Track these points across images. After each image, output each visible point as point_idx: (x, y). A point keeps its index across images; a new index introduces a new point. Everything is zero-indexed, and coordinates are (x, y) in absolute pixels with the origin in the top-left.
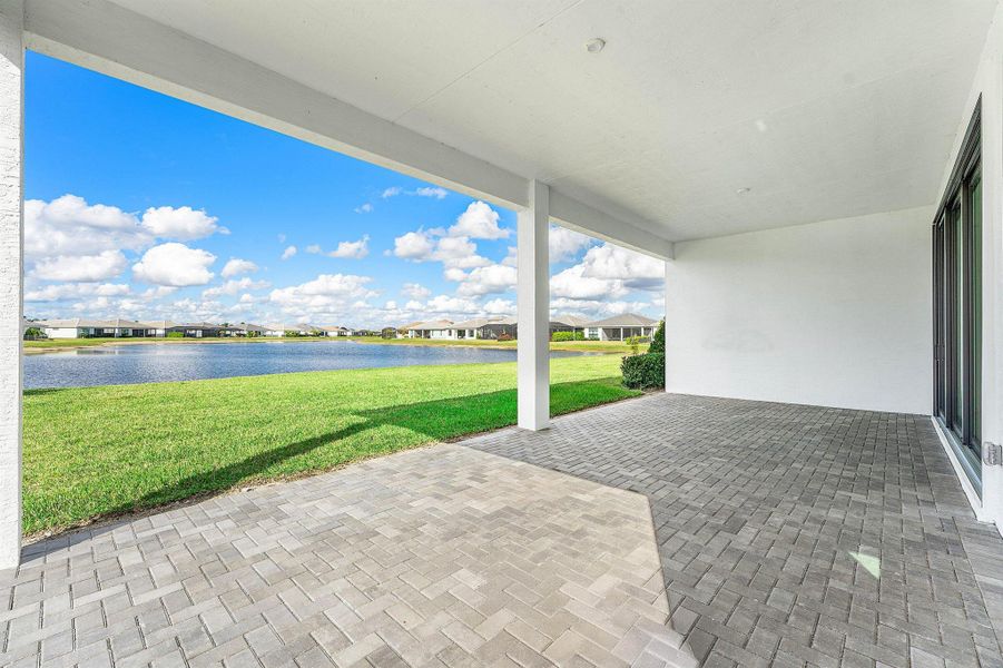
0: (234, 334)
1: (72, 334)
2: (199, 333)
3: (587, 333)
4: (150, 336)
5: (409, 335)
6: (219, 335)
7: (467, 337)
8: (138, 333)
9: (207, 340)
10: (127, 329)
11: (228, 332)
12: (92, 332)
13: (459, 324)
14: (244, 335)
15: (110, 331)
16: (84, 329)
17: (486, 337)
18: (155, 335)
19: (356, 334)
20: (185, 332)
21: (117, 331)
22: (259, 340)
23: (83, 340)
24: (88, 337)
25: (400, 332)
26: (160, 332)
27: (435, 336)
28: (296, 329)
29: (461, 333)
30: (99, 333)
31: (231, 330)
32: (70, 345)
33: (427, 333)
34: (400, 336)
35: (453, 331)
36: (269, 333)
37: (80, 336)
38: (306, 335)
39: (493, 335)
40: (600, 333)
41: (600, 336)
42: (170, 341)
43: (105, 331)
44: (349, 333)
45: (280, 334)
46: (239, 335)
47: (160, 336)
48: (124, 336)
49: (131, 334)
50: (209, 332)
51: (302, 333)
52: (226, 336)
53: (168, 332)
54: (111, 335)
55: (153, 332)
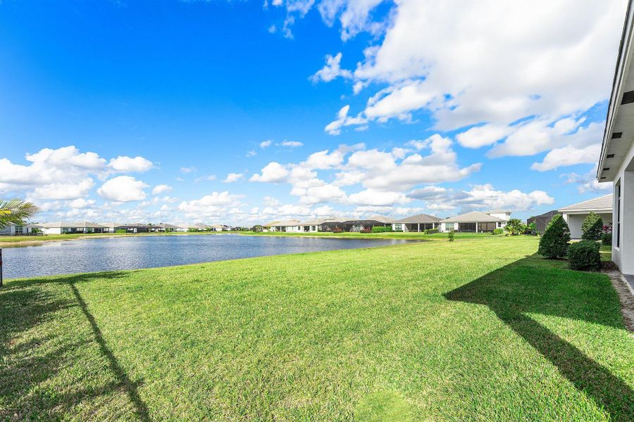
0: (157, 230)
1: (58, 231)
2: (135, 230)
3: (394, 227)
4: (106, 232)
5: (271, 230)
6: (148, 231)
7: (311, 231)
8: (98, 230)
9: (141, 234)
11: (153, 229)
12: (70, 230)
13: (304, 222)
14: (164, 231)
15: (81, 230)
16: (64, 228)
17: (324, 230)
18: (108, 232)
19: (233, 229)
20: (126, 229)
22: (173, 234)
23: (64, 235)
24: (68, 233)
25: (265, 228)
26: (113, 230)
27: (289, 230)
28: (196, 227)
29: (307, 228)
30: (74, 231)
31: (155, 228)
32: (57, 238)
33: (284, 228)
34: (265, 231)
35: (301, 227)
36: (178, 229)
37: (62, 233)
38: (202, 231)
39: (329, 229)
40: (403, 227)
41: (403, 229)
42: (118, 235)
43: (78, 230)
44: (229, 229)
45: (186, 230)
46: (161, 231)
47: (111, 232)
48: (89, 232)
50: (142, 230)
51: (200, 229)
52: (152, 231)
53: (117, 230)
54: (81, 232)
55: (107, 230)
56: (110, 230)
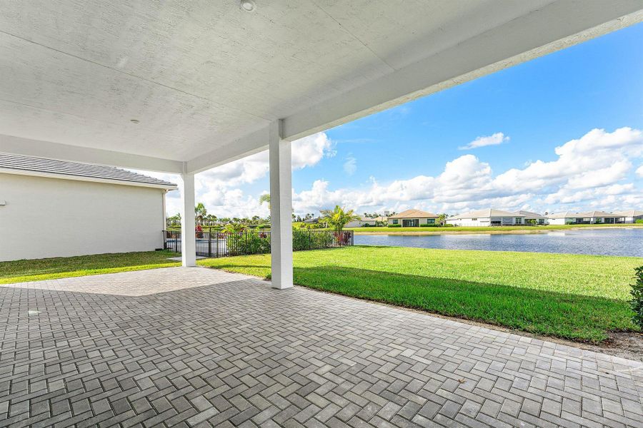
1: (562, 222)
8: (610, 220)
10: (601, 218)
12: (575, 221)
15: (587, 220)
16: (569, 219)
18: (624, 222)
21: (592, 220)
23: (569, 226)
24: (572, 224)
26: (630, 219)
30: (580, 221)
32: (561, 228)
37: (567, 223)
42: (637, 226)
43: (584, 220)
48: (597, 223)
49: (603, 221)
53: (637, 219)
54: (588, 223)
55: (623, 219)
56: (627, 219)
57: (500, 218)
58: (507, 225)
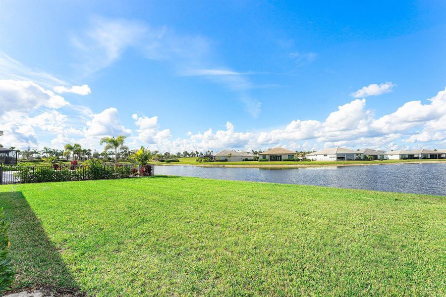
1: (397, 157)
10: (427, 154)
12: (407, 157)
16: (402, 155)
21: (420, 156)
23: (402, 160)
24: (405, 159)
30: (411, 157)
32: (397, 163)
43: (414, 156)
49: (429, 157)
57: (344, 154)
58: (349, 160)
